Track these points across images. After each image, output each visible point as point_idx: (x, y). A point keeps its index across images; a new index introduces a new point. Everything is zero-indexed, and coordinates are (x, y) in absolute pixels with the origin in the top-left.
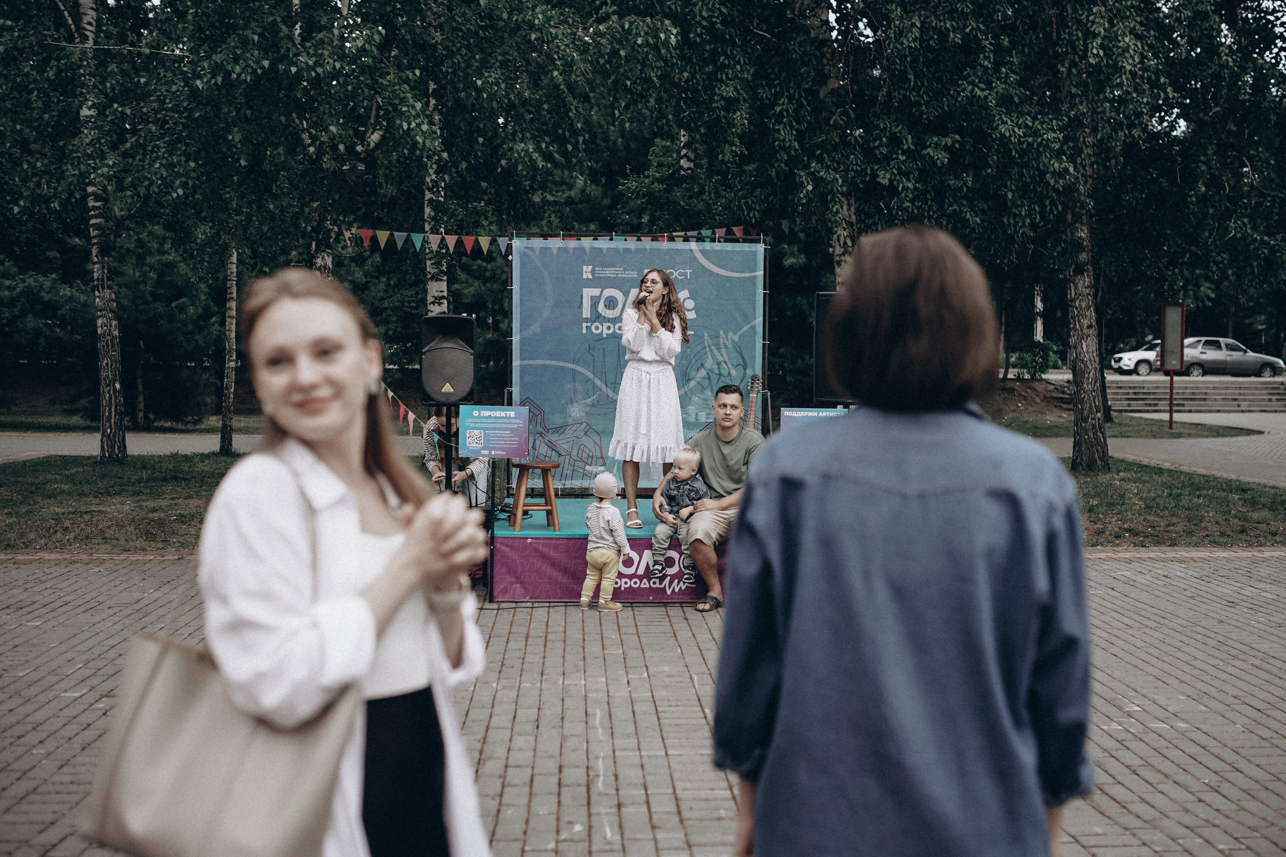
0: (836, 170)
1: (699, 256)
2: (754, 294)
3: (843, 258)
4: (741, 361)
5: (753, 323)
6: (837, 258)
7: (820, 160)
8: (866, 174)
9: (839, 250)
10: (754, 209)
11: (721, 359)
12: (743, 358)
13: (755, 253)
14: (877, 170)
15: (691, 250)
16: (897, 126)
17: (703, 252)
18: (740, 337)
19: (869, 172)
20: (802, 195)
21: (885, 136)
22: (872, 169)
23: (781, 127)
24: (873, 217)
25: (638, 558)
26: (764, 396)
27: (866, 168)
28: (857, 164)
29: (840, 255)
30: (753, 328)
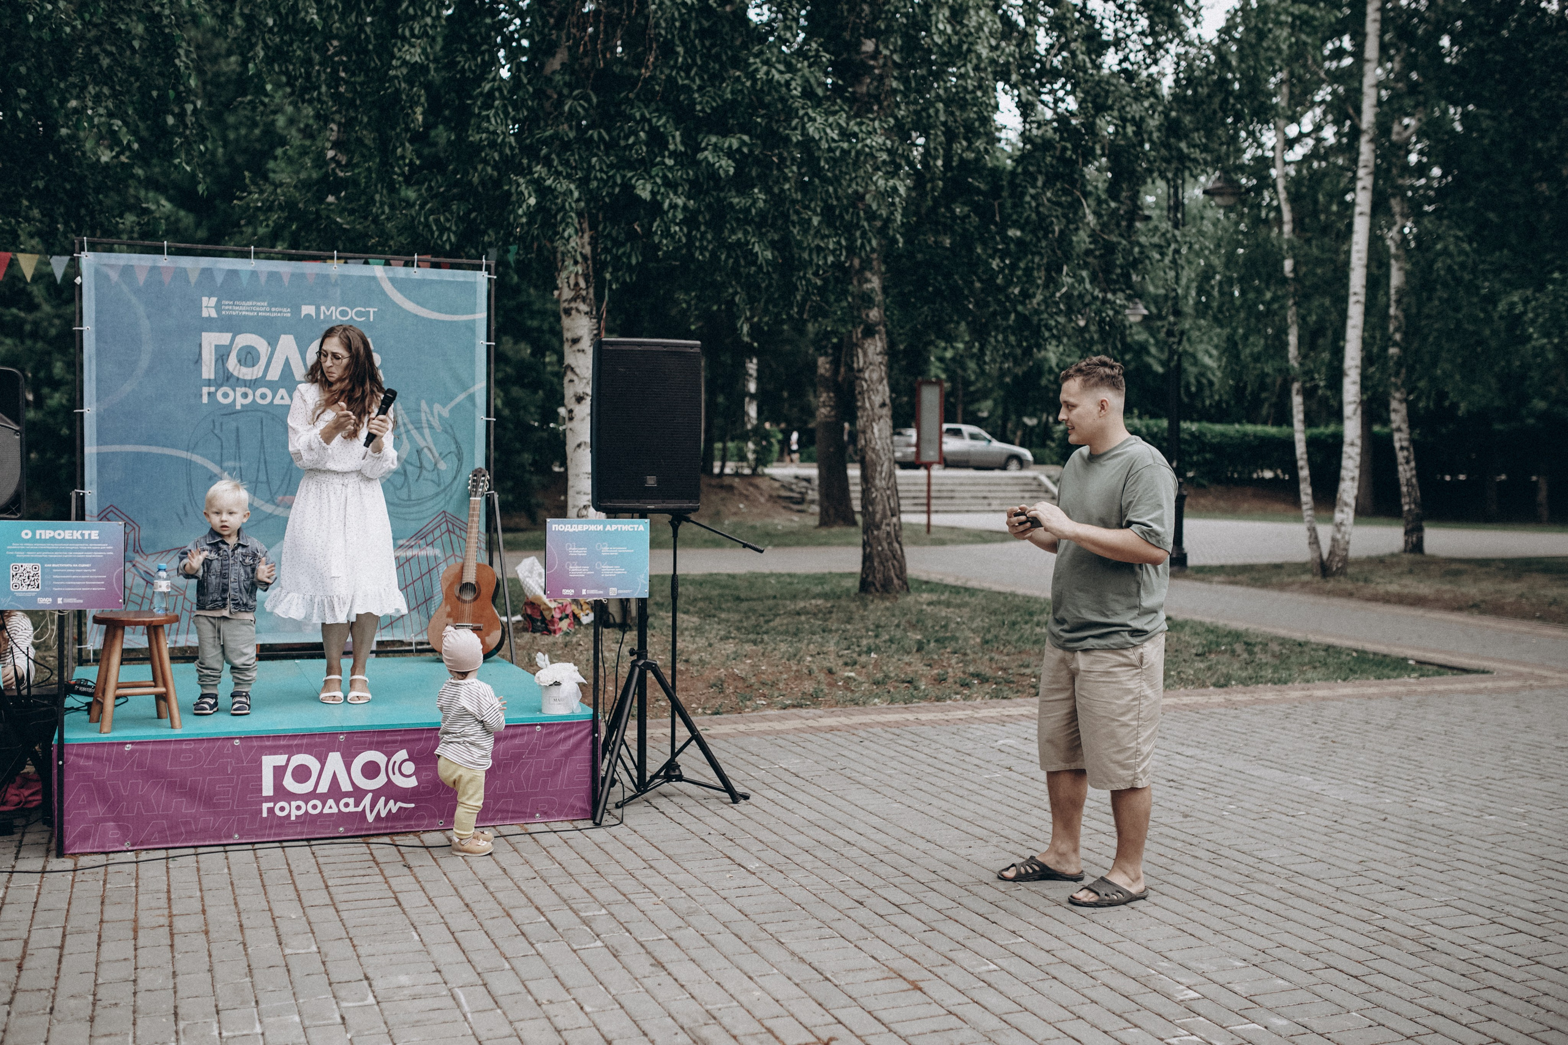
0: (569, 177)
1: (388, 287)
2: (473, 346)
3: (573, 305)
4: (453, 448)
5: (471, 390)
6: (566, 305)
7: (547, 162)
8: (615, 183)
9: (567, 294)
10: (449, 229)
11: (422, 444)
12: (456, 442)
13: (472, 287)
14: (631, 179)
15: (374, 278)
16: (659, 118)
17: (393, 281)
18: (451, 411)
19: (619, 181)
20: (520, 212)
21: (643, 129)
22: (624, 177)
23: (492, 112)
24: (623, 245)
25: (319, 766)
26: (489, 500)
27: (613, 176)
28: (601, 170)
29: (570, 301)
30: (471, 398)
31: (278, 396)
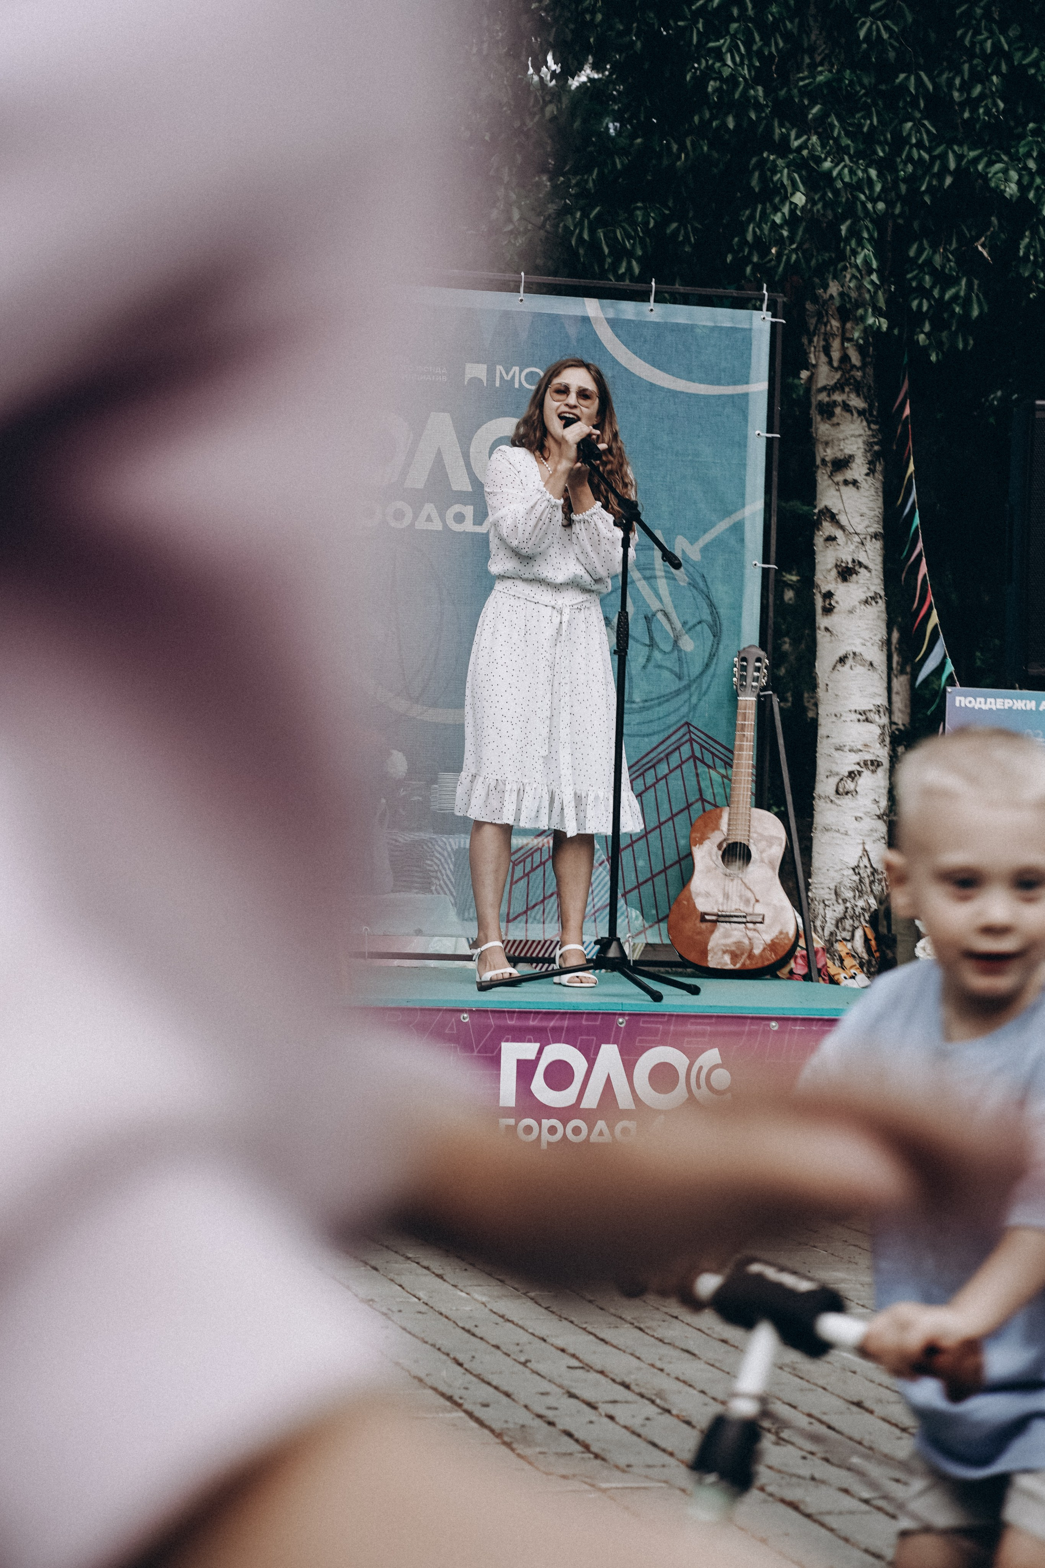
0: (865, 155)
1: (605, 334)
2: (742, 444)
3: (838, 397)
4: (706, 616)
5: (736, 517)
6: (823, 397)
7: (821, 127)
8: (945, 168)
9: (825, 376)
11: (655, 605)
12: (711, 605)
13: (746, 336)
14: (976, 160)
15: (586, 320)
16: (1027, 52)
17: (614, 324)
18: (705, 549)
19: (952, 165)
21: (997, 71)
22: (959, 158)
23: (723, 43)
24: (956, 281)
25: (585, 1065)
27: (943, 157)
28: (920, 145)
29: (830, 390)
30: (738, 529)
31: (424, 514)
